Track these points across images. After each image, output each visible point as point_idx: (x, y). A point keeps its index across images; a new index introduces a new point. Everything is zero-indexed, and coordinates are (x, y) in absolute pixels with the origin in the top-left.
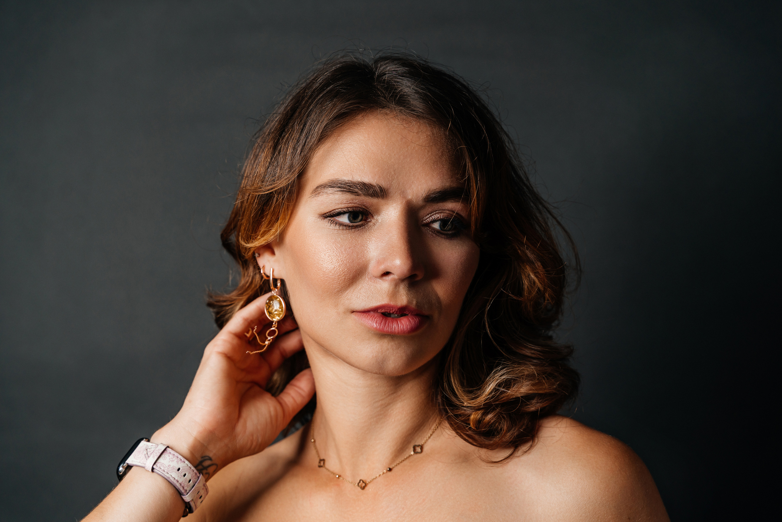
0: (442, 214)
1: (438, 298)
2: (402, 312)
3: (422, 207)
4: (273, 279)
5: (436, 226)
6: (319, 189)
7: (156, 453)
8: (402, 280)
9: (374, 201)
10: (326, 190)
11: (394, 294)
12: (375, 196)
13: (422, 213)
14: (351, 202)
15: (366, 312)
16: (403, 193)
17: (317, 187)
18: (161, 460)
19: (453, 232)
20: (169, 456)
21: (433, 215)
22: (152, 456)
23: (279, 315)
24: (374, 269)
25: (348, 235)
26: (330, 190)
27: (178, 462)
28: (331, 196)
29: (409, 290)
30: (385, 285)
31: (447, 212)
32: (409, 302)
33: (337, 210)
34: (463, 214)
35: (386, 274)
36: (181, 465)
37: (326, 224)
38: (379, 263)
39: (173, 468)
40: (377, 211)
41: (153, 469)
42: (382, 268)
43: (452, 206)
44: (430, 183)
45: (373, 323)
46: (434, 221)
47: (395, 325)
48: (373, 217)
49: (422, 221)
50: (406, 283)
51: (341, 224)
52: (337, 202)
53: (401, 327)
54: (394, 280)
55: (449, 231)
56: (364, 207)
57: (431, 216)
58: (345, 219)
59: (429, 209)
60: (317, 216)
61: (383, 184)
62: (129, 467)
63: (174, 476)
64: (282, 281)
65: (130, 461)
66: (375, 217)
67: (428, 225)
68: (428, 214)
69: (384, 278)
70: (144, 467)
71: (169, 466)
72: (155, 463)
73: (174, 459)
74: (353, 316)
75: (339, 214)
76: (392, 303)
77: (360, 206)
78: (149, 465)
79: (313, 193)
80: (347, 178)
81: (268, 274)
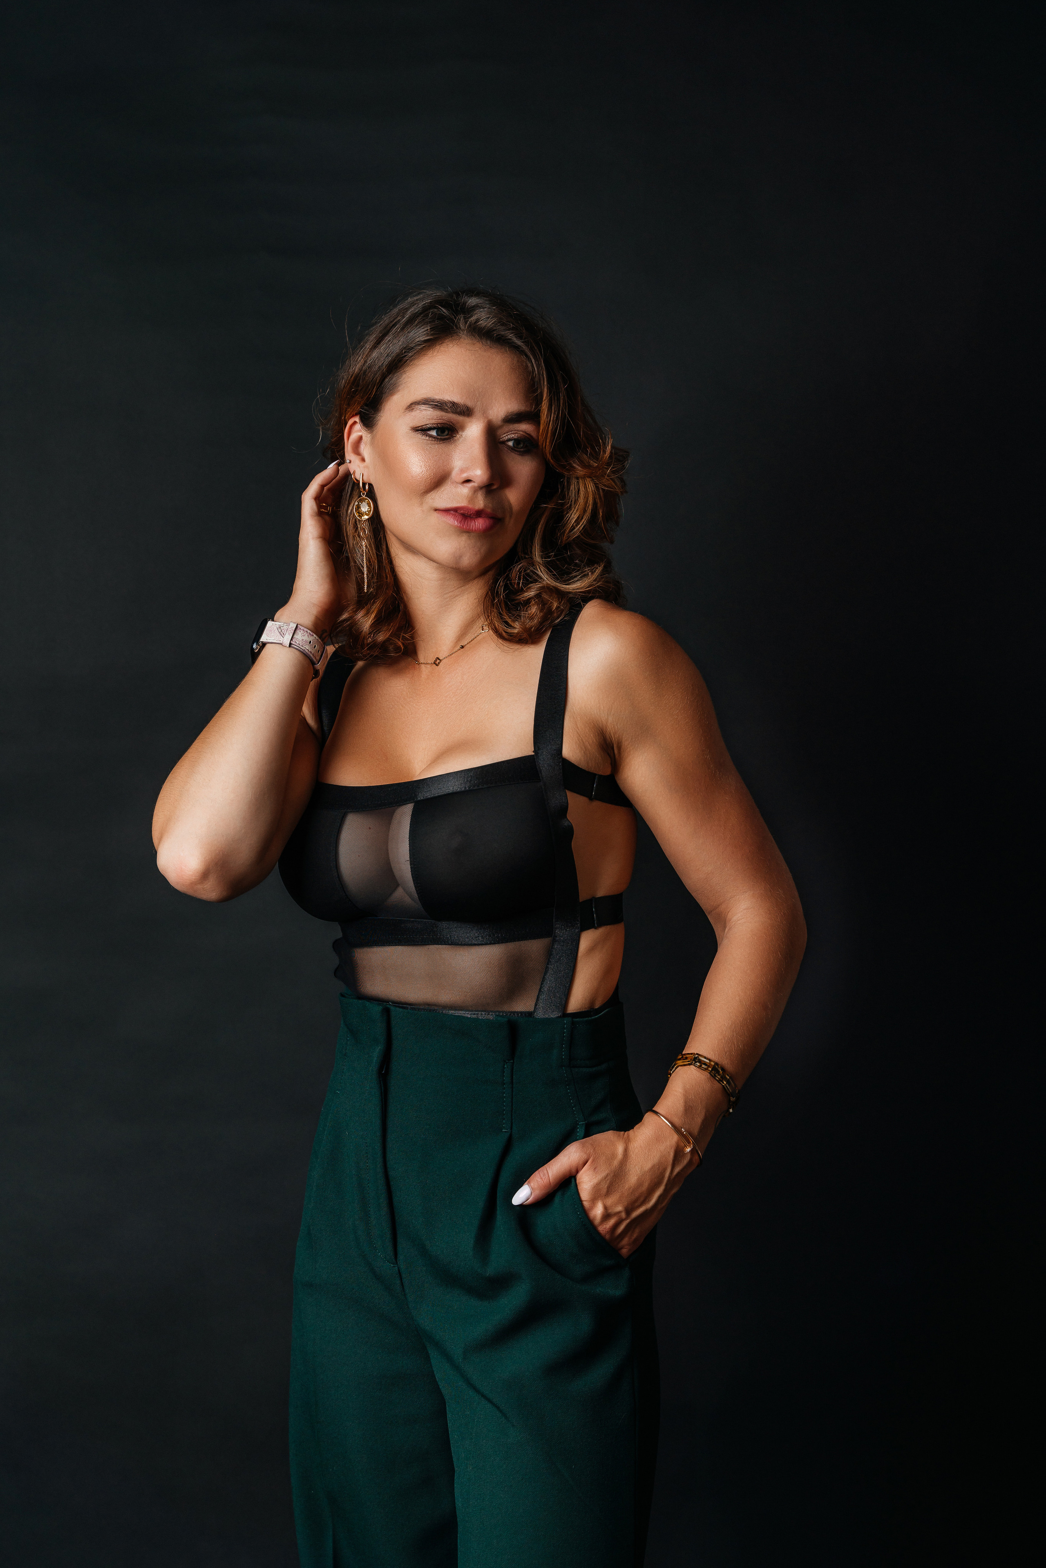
0: (516, 435)
1: (510, 504)
2: (479, 514)
3: (500, 427)
4: (363, 483)
5: (511, 444)
6: (413, 406)
7: (290, 631)
8: (481, 488)
9: (461, 418)
10: (419, 407)
11: (472, 499)
12: (461, 414)
13: (499, 432)
14: (441, 418)
15: (447, 511)
16: (484, 412)
17: (411, 404)
18: (295, 636)
19: (525, 449)
20: (300, 632)
21: (509, 435)
22: (287, 633)
23: (367, 515)
24: (456, 475)
25: (438, 447)
26: (423, 407)
27: (308, 636)
28: (424, 412)
29: (486, 497)
30: (465, 490)
31: (521, 433)
32: (485, 506)
33: (428, 426)
34: (534, 434)
35: (468, 481)
36: (311, 639)
37: (419, 436)
38: (462, 471)
39: (306, 641)
40: (462, 428)
41: (290, 644)
42: (465, 476)
43: (525, 427)
44: (509, 406)
45: (452, 521)
46: (509, 440)
47: (473, 523)
48: (458, 432)
49: (500, 439)
50: (484, 490)
51: (431, 436)
52: (428, 417)
53: (477, 525)
54: (474, 487)
55: (521, 448)
56: (451, 424)
57: (507, 435)
58: (434, 433)
59: (506, 428)
60: (410, 429)
61: (469, 404)
62: (264, 644)
63: (307, 648)
64: (370, 485)
65: (264, 638)
66: (460, 433)
67: (504, 442)
68: (505, 434)
69: (465, 484)
70: (281, 644)
71: (303, 640)
72: (292, 640)
73: (305, 634)
74: (436, 514)
75: (430, 429)
76: (470, 506)
77: (448, 423)
78: (286, 640)
79: (407, 409)
80: (438, 397)
81: (358, 479)
